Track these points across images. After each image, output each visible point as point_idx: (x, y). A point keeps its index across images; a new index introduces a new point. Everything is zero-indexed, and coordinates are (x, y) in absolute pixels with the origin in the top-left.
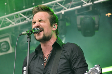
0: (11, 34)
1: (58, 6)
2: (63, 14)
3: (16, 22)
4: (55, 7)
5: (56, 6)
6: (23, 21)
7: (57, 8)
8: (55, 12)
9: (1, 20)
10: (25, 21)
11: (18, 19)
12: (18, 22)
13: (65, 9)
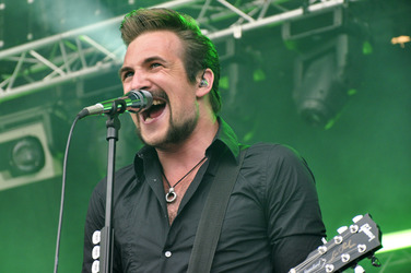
0: (50, 110)
1: (219, 8)
2: (236, 40)
3: (67, 66)
4: (208, 14)
5: (211, 8)
6: (94, 64)
7: (215, 17)
8: (210, 31)
9: (16, 59)
10: (99, 64)
11: (74, 56)
12: (76, 66)
13: (246, 22)
